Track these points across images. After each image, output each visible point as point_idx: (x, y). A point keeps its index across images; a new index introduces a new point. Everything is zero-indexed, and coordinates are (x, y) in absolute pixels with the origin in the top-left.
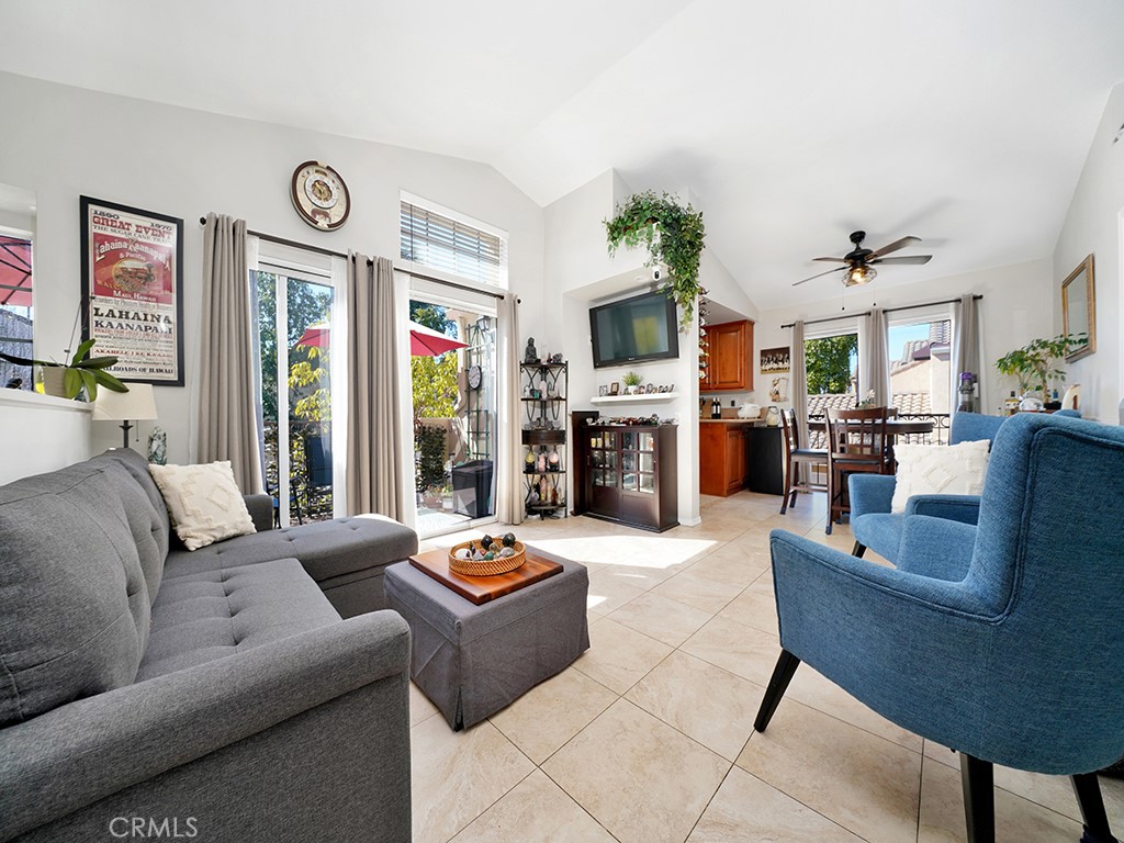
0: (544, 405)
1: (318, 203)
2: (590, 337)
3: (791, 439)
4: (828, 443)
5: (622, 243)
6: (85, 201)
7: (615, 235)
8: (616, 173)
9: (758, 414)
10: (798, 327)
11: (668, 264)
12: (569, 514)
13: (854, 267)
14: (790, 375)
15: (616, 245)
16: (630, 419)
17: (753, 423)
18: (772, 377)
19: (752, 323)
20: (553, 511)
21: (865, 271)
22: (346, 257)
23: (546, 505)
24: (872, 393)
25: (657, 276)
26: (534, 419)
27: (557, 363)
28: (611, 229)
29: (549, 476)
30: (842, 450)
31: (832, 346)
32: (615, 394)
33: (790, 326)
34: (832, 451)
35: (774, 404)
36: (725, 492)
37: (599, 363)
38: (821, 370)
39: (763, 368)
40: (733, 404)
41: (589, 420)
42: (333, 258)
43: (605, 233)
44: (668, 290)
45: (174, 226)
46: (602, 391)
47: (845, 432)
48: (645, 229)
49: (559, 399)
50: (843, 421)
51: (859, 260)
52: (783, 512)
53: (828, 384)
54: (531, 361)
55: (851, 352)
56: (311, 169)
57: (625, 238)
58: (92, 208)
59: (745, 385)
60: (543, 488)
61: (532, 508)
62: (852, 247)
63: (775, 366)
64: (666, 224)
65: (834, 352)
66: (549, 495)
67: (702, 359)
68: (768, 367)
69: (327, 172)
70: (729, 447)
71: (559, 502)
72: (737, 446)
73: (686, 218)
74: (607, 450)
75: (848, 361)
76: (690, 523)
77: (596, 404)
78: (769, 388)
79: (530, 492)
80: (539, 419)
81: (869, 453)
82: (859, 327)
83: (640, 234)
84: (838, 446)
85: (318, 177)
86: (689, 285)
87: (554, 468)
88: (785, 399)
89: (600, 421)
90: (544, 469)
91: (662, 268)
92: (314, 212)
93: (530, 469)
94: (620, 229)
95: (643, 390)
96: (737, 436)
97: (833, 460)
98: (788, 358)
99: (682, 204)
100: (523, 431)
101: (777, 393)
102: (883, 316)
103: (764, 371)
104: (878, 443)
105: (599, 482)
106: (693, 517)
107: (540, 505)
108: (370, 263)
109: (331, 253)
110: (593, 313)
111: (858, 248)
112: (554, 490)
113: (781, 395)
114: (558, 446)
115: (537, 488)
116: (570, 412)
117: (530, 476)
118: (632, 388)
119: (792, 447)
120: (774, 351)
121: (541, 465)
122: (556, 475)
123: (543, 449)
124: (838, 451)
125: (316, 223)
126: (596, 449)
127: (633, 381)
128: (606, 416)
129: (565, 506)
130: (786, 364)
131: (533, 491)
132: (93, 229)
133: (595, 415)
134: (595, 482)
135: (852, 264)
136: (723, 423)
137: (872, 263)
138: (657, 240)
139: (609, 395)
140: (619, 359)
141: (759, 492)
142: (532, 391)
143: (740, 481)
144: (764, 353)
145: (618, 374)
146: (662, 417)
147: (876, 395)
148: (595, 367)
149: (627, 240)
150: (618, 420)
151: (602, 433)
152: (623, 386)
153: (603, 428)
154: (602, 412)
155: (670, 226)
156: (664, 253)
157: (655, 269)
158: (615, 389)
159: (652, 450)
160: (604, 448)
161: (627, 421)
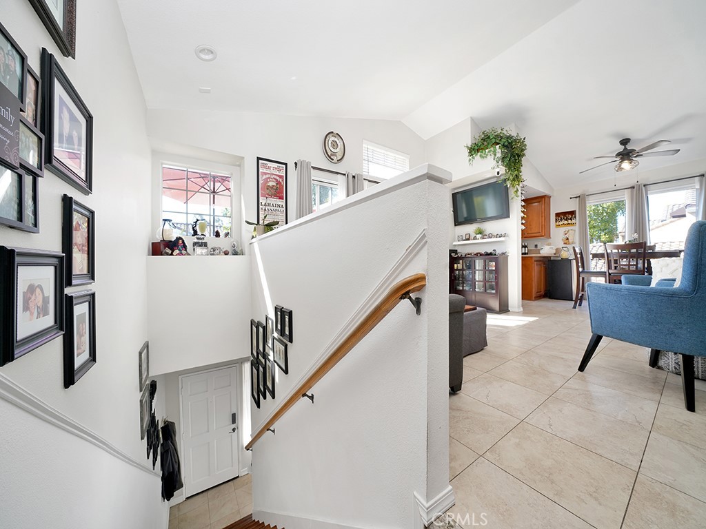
1: (333, 150)
2: (452, 209)
3: (580, 264)
4: (606, 265)
5: (477, 157)
6: (259, 159)
7: (473, 153)
8: (472, 119)
9: (554, 252)
10: (582, 199)
11: (505, 167)
13: (623, 160)
14: (577, 228)
15: (473, 158)
16: (477, 253)
17: (550, 257)
18: (563, 229)
19: (549, 197)
21: (631, 161)
22: (345, 175)
24: (636, 235)
25: (498, 173)
28: (470, 150)
30: (616, 268)
31: (603, 210)
32: (468, 239)
33: (576, 198)
34: (609, 269)
35: (565, 246)
36: (533, 298)
37: (457, 223)
38: (594, 227)
39: (557, 224)
40: (536, 246)
41: (453, 255)
42: (339, 175)
43: (466, 152)
44: (505, 181)
45: (284, 166)
46: (460, 238)
47: (618, 258)
48: (492, 149)
50: (617, 251)
51: (626, 155)
52: (575, 307)
53: (599, 237)
55: (618, 214)
56: (330, 135)
57: (479, 154)
58: (260, 161)
59: (546, 234)
62: (621, 148)
63: (566, 222)
64: (504, 146)
65: (605, 214)
67: (523, 218)
68: (561, 223)
69: (337, 136)
70: (536, 271)
72: (541, 271)
73: (515, 141)
74: (465, 270)
75: (616, 220)
76: (517, 310)
77: (455, 245)
78: (562, 236)
81: (634, 269)
82: (626, 196)
83: (489, 152)
84: (613, 265)
85: (333, 138)
86: (517, 178)
88: (573, 243)
89: (459, 255)
91: (502, 169)
92: (331, 155)
94: (475, 150)
95: (485, 237)
96: (540, 265)
97: (610, 274)
98: (575, 217)
99: (514, 134)
101: (568, 239)
102: (643, 188)
103: (558, 226)
104: (640, 265)
105: (460, 288)
106: (518, 307)
108: (354, 177)
109: (337, 173)
110: (454, 195)
111: (625, 149)
113: (570, 240)
118: (479, 236)
119: (581, 269)
120: (564, 214)
124: (613, 268)
125: (333, 160)
126: (457, 270)
127: (479, 232)
128: (462, 251)
130: (573, 221)
132: (260, 170)
133: (455, 251)
134: (456, 288)
135: (621, 158)
136: (531, 257)
137: (635, 157)
138: (499, 155)
139: (464, 240)
140: (469, 220)
141: (555, 299)
143: (543, 293)
144: (558, 215)
145: (470, 229)
146: (499, 252)
147: (639, 235)
148: (455, 225)
149: (480, 156)
150: (471, 254)
151: (461, 261)
152: (473, 235)
153: (461, 258)
154: (460, 250)
155: (507, 146)
156: (503, 161)
157: (497, 170)
158: (467, 237)
159: (494, 269)
160: (463, 270)
161: (477, 254)
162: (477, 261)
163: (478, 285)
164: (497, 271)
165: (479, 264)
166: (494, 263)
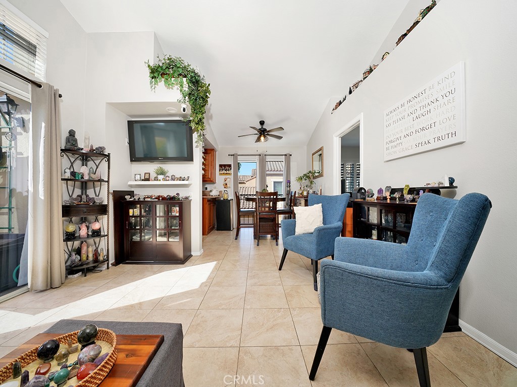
0: (84, 185)
2: (127, 140)
7: (156, 75)
9: (218, 194)
10: (235, 156)
11: (191, 105)
12: (110, 265)
13: (261, 135)
14: (232, 177)
15: (156, 82)
16: (159, 196)
17: (216, 198)
18: (224, 177)
19: (216, 151)
20: (95, 267)
21: (265, 137)
23: (88, 264)
25: (184, 111)
26: (75, 196)
27: (99, 153)
28: (152, 70)
29: (91, 241)
32: (148, 180)
33: (232, 155)
35: (225, 189)
36: (207, 233)
37: (134, 158)
39: (220, 172)
40: (206, 189)
41: (128, 197)
43: (147, 70)
44: (190, 121)
46: (137, 177)
48: (178, 79)
49: (100, 181)
51: (263, 132)
52: (236, 239)
54: (71, 148)
57: (163, 79)
59: (213, 180)
60: (84, 251)
61: (71, 270)
63: (225, 172)
64: (191, 81)
66: (91, 255)
67: (203, 164)
68: (222, 172)
70: (208, 210)
71: (101, 258)
72: (211, 209)
73: (201, 83)
74: (143, 217)
76: (199, 253)
77: (131, 186)
78: (223, 182)
79: (70, 256)
80: (80, 196)
82: (256, 160)
83: (175, 81)
86: (201, 122)
87: (97, 233)
88: (230, 187)
89: (136, 198)
90: (86, 236)
91: (187, 106)
93: (70, 237)
95: (168, 178)
96: (211, 205)
98: (231, 169)
100: (63, 206)
101: (226, 184)
103: (221, 174)
105: (136, 238)
106: (200, 250)
107: (82, 265)
110: (131, 124)
111: (262, 127)
112: (96, 250)
113: (228, 185)
114: (100, 217)
115: (78, 251)
116: (111, 191)
117: (70, 243)
118: (161, 177)
120: (225, 166)
121: (83, 232)
122: (97, 240)
123: (83, 220)
126: (133, 216)
127: (162, 173)
128: (140, 194)
129: (108, 260)
130: (230, 172)
131: (73, 254)
133: (131, 193)
134: (132, 239)
135: (260, 133)
136: (205, 198)
138: (186, 89)
139: (143, 180)
140: (149, 157)
141: (220, 230)
142: (73, 174)
143: (212, 226)
144: (221, 166)
145: (151, 168)
146: (183, 195)
148: (132, 161)
149: (165, 82)
150: (151, 197)
151: (139, 206)
152: (153, 175)
153: (139, 202)
154: (137, 191)
155: (193, 83)
156: (189, 98)
157: (184, 106)
158: (147, 177)
159: (178, 214)
160: (141, 216)
161: (158, 198)
162: (158, 206)
163: (159, 233)
164: (181, 217)
165: (160, 210)
166: (178, 208)
